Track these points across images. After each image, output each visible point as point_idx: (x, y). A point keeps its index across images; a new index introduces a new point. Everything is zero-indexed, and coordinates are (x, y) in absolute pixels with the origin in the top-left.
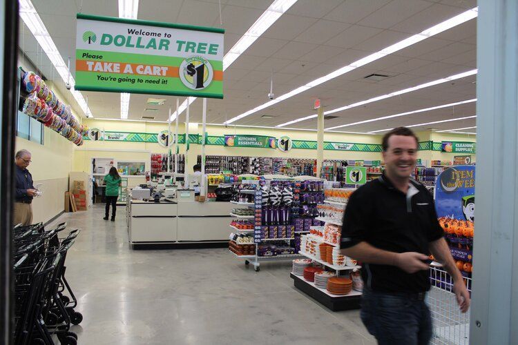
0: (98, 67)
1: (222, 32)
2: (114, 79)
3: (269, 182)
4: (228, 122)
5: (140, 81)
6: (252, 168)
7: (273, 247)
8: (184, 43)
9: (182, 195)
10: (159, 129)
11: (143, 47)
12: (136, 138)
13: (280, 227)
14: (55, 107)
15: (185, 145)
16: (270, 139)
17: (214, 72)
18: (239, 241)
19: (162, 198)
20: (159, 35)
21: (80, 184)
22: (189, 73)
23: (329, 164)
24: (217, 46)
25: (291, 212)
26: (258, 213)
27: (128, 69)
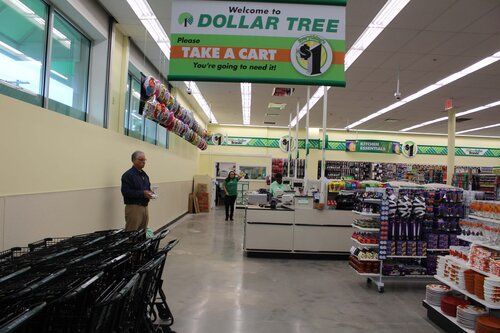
0: (195, 52)
1: (344, 4)
2: (213, 66)
3: (397, 190)
4: (350, 127)
5: (244, 67)
6: (374, 174)
7: (401, 266)
8: (297, 19)
9: (300, 201)
10: (279, 134)
11: (247, 27)
12: (259, 143)
13: (410, 242)
14: (177, 111)
15: (305, 151)
16: (394, 144)
17: (334, 54)
18: (361, 257)
19: (279, 204)
20: (266, 12)
21: (203, 187)
22: (302, 56)
23: (462, 171)
24: (337, 21)
25: (423, 225)
26: (385, 226)
27: (229, 53)
